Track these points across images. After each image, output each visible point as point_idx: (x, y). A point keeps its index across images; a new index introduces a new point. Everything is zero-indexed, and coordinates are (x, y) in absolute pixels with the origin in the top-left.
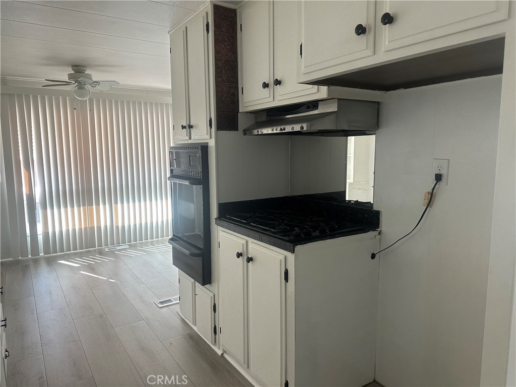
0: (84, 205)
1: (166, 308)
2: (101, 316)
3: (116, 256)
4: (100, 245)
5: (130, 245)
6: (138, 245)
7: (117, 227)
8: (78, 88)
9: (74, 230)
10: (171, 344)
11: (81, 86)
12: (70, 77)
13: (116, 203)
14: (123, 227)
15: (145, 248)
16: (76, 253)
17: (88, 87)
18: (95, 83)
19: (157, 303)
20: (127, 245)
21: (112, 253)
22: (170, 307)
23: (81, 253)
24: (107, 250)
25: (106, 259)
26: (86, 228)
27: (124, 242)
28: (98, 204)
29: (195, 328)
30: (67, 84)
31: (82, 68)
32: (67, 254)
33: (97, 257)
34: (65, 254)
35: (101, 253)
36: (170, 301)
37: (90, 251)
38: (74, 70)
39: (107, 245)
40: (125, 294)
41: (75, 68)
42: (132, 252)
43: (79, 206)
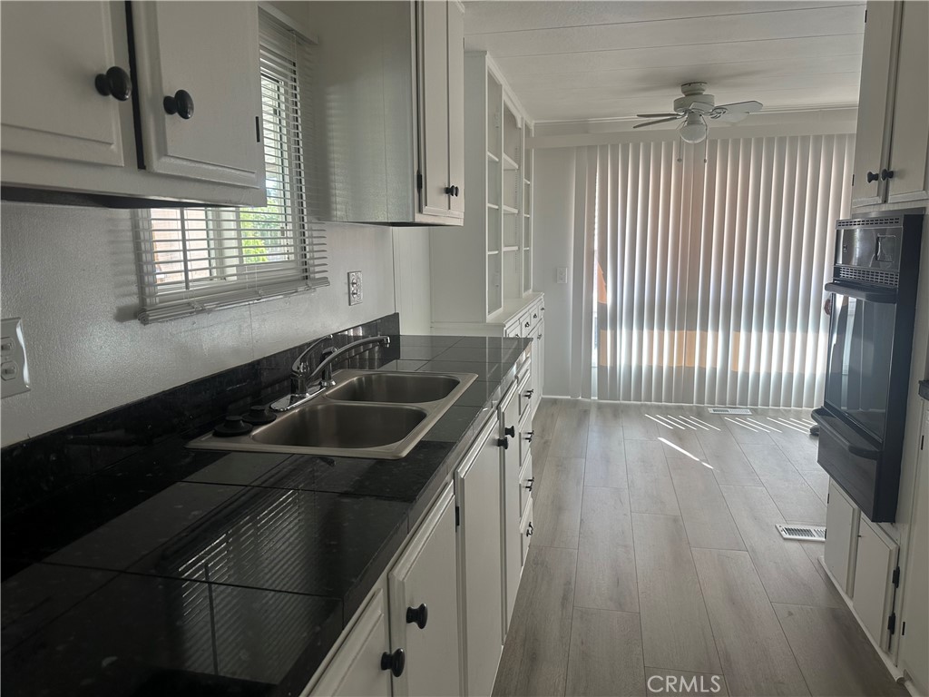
0: (680, 329)
1: (796, 545)
2: (675, 520)
3: (723, 424)
4: (701, 400)
5: (754, 411)
6: (771, 414)
7: (735, 374)
8: (688, 124)
9: (660, 368)
10: (790, 614)
11: (693, 120)
12: (679, 104)
13: (738, 329)
14: (746, 374)
15: (781, 422)
16: (659, 407)
17: (706, 119)
18: (718, 111)
19: (780, 529)
20: (750, 409)
21: (718, 419)
22: (805, 545)
23: (667, 407)
24: (711, 410)
25: (706, 427)
26: (679, 368)
27: (744, 402)
28: (704, 328)
29: (850, 604)
30: (673, 117)
31: (698, 86)
32: (646, 405)
33: (693, 420)
34: (642, 405)
35: (700, 414)
36: (808, 532)
37: (681, 408)
38: (684, 93)
39: (712, 401)
40: (725, 495)
41: (687, 88)
42: (755, 425)
43: (672, 329)
